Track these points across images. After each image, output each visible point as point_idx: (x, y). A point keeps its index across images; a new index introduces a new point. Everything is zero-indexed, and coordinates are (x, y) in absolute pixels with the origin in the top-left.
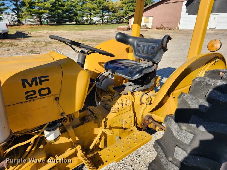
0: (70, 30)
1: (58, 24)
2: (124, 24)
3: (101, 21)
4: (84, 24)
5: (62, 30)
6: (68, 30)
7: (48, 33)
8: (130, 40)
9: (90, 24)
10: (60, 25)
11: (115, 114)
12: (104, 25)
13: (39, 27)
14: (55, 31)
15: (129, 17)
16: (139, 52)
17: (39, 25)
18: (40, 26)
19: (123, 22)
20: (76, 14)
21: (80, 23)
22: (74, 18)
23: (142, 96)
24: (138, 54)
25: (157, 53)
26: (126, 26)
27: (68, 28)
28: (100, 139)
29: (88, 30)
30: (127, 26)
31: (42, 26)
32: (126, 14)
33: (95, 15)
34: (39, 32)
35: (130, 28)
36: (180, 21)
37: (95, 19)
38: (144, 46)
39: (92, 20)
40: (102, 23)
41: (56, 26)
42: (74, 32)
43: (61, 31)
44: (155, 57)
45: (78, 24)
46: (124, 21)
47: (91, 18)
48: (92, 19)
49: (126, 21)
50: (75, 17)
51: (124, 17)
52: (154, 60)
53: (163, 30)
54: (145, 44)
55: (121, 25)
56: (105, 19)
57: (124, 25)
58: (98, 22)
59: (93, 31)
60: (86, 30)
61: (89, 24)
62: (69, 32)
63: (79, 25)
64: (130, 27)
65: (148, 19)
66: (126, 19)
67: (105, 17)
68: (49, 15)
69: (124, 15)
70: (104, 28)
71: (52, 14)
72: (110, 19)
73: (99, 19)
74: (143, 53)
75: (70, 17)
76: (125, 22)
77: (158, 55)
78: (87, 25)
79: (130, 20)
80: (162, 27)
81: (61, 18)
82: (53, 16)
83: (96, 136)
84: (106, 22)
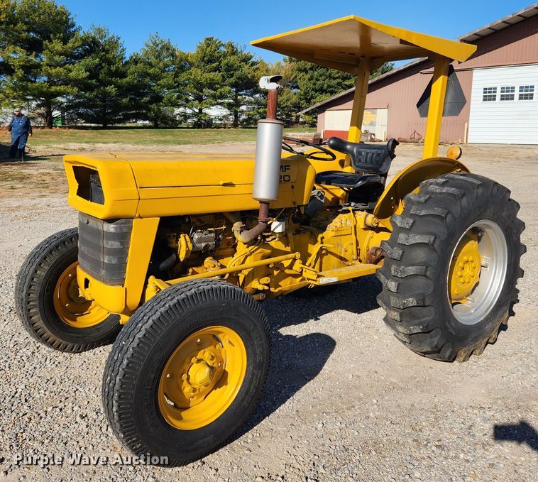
0: (144, 142)
1: (101, 125)
2: (301, 127)
3: (232, 118)
4: (180, 126)
5: (117, 142)
6: (137, 143)
7: (83, 149)
8: (348, 147)
9: (197, 125)
10: (105, 128)
11: (333, 234)
12: (240, 129)
13: (46, 133)
14: (101, 145)
15: (318, 108)
16: (360, 161)
17: (43, 128)
18: (47, 130)
19: (297, 122)
20: (157, 99)
21: (166, 123)
22: (149, 110)
23: (367, 216)
24: (360, 164)
25: (383, 161)
26: (307, 133)
27: (132, 136)
28: (316, 262)
29: (196, 143)
30: (313, 134)
31: (54, 129)
32: (308, 101)
33: (214, 102)
34: (55, 146)
35: (321, 140)
36: (468, 121)
37: (215, 112)
38: (367, 153)
39: (206, 114)
40: (235, 125)
41: (95, 132)
42: (155, 147)
43: (117, 145)
44: (381, 165)
45: (163, 125)
46: (301, 120)
47: (200, 110)
48: (203, 111)
49: (308, 118)
50: (153, 106)
51: (300, 109)
52: (381, 169)
53: (419, 145)
54: (368, 151)
55: (292, 131)
56: (242, 112)
57: (301, 131)
58: (221, 120)
59: (211, 145)
60: (190, 143)
61: (194, 128)
62: (141, 147)
63: (163, 128)
64: (322, 137)
65: (373, 115)
66: (307, 113)
67: (243, 108)
68: (77, 100)
69: (302, 102)
70: (242, 136)
71: (85, 97)
72: (258, 113)
73: (225, 112)
74: (366, 162)
75: (139, 107)
76: (304, 123)
77: (384, 164)
78: (188, 128)
79: (319, 116)
80: (416, 136)
81: (110, 107)
82: (89, 104)
83: (310, 255)
84: (244, 120)
